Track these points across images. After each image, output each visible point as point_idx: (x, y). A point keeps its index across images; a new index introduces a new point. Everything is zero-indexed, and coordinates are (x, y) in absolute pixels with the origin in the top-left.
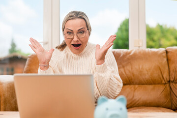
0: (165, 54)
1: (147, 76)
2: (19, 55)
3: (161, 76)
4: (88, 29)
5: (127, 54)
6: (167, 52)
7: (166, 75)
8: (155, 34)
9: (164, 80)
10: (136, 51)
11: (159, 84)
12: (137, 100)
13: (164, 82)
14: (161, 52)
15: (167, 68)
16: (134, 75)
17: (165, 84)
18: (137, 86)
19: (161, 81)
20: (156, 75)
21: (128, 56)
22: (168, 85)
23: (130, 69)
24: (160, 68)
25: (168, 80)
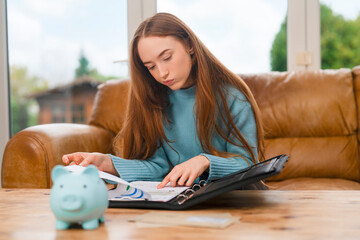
0: (351, 79)
1: (314, 122)
3: (341, 121)
6: (354, 75)
7: (350, 120)
9: (348, 129)
10: (295, 75)
11: (337, 135)
13: (346, 132)
14: (342, 76)
15: (353, 106)
16: (290, 119)
18: (296, 140)
19: (342, 130)
21: (280, 84)
22: (354, 137)
23: (284, 109)
24: (339, 107)
25: (355, 128)
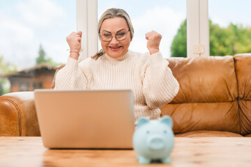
0: (233, 63)
1: (209, 91)
2: (49, 65)
4: (130, 30)
5: (184, 63)
6: (235, 60)
7: (233, 90)
8: (227, 36)
9: (232, 97)
10: (194, 60)
11: (224, 101)
12: (196, 122)
13: (230, 99)
14: (227, 60)
15: (235, 81)
16: (191, 90)
17: (232, 101)
18: (196, 104)
19: (228, 98)
20: (221, 90)
21: (185, 66)
22: (235, 103)
23: (188, 83)
24: (226, 82)
25: (236, 96)
